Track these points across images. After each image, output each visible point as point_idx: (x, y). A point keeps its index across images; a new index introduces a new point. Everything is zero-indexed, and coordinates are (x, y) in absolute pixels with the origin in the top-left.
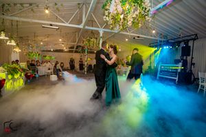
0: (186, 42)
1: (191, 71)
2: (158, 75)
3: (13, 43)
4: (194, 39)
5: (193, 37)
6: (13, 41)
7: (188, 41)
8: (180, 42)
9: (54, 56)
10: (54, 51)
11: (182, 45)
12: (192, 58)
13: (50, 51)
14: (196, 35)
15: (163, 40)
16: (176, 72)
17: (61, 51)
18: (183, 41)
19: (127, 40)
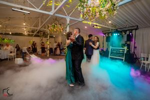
0: (131, 31)
1: (134, 52)
2: (110, 56)
4: (136, 29)
7: (132, 30)
8: (126, 31)
10: (13, 34)
11: (128, 33)
12: (135, 43)
13: (9, 34)
14: (137, 26)
16: (123, 54)
17: (21, 34)
18: (129, 30)
19: (86, 27)
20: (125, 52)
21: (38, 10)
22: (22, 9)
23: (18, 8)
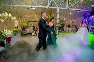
3: (15, 18)
6: (14, 17)
9: (33, 24)
10: (33, 22)
13: (31, 22)
17: (36, 21)
19: (71, 13)
21: (40, 6)
22: (32, 7)
23: (30, 7)
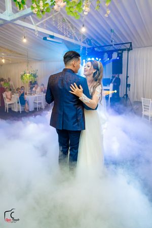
1: (127, 95)
4: (129, 50)
5: (128, 46)
8: (112, 52)
11: (115, 57)
12: (127, 77)
14: (131, 43)
15: (87, 46)
18: (116, 50)
19: (25, 41)
20: (110, 96)
